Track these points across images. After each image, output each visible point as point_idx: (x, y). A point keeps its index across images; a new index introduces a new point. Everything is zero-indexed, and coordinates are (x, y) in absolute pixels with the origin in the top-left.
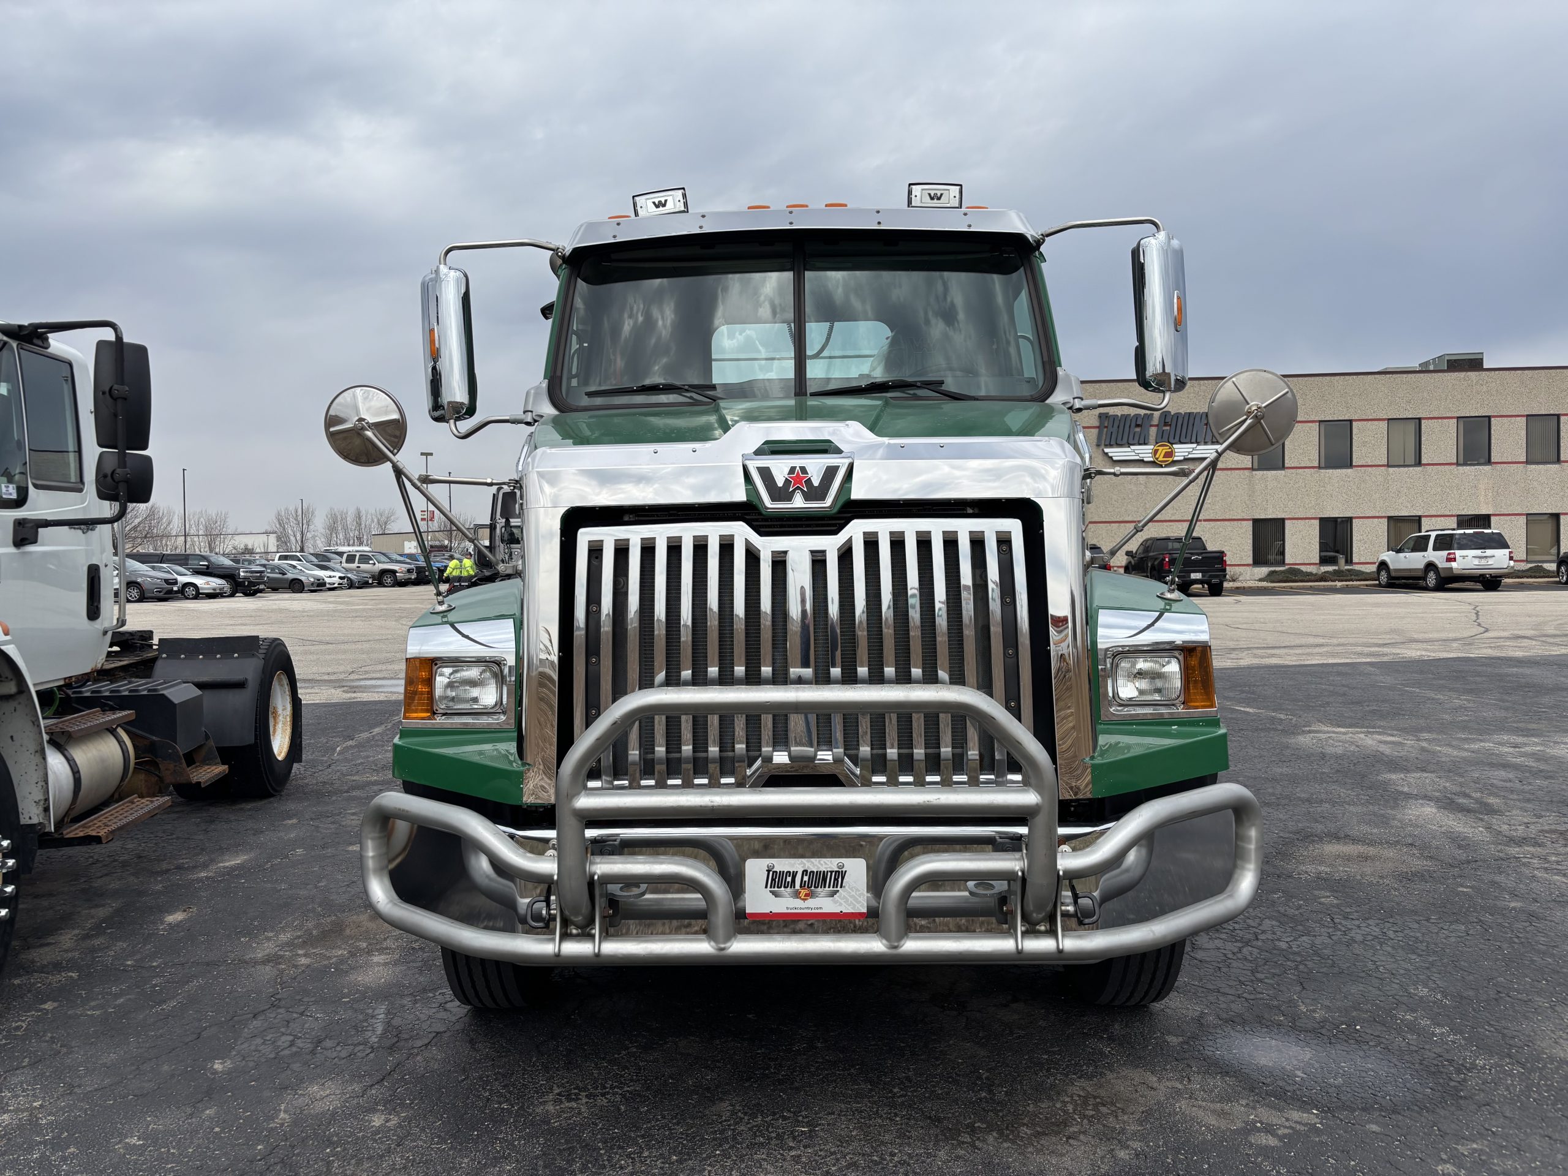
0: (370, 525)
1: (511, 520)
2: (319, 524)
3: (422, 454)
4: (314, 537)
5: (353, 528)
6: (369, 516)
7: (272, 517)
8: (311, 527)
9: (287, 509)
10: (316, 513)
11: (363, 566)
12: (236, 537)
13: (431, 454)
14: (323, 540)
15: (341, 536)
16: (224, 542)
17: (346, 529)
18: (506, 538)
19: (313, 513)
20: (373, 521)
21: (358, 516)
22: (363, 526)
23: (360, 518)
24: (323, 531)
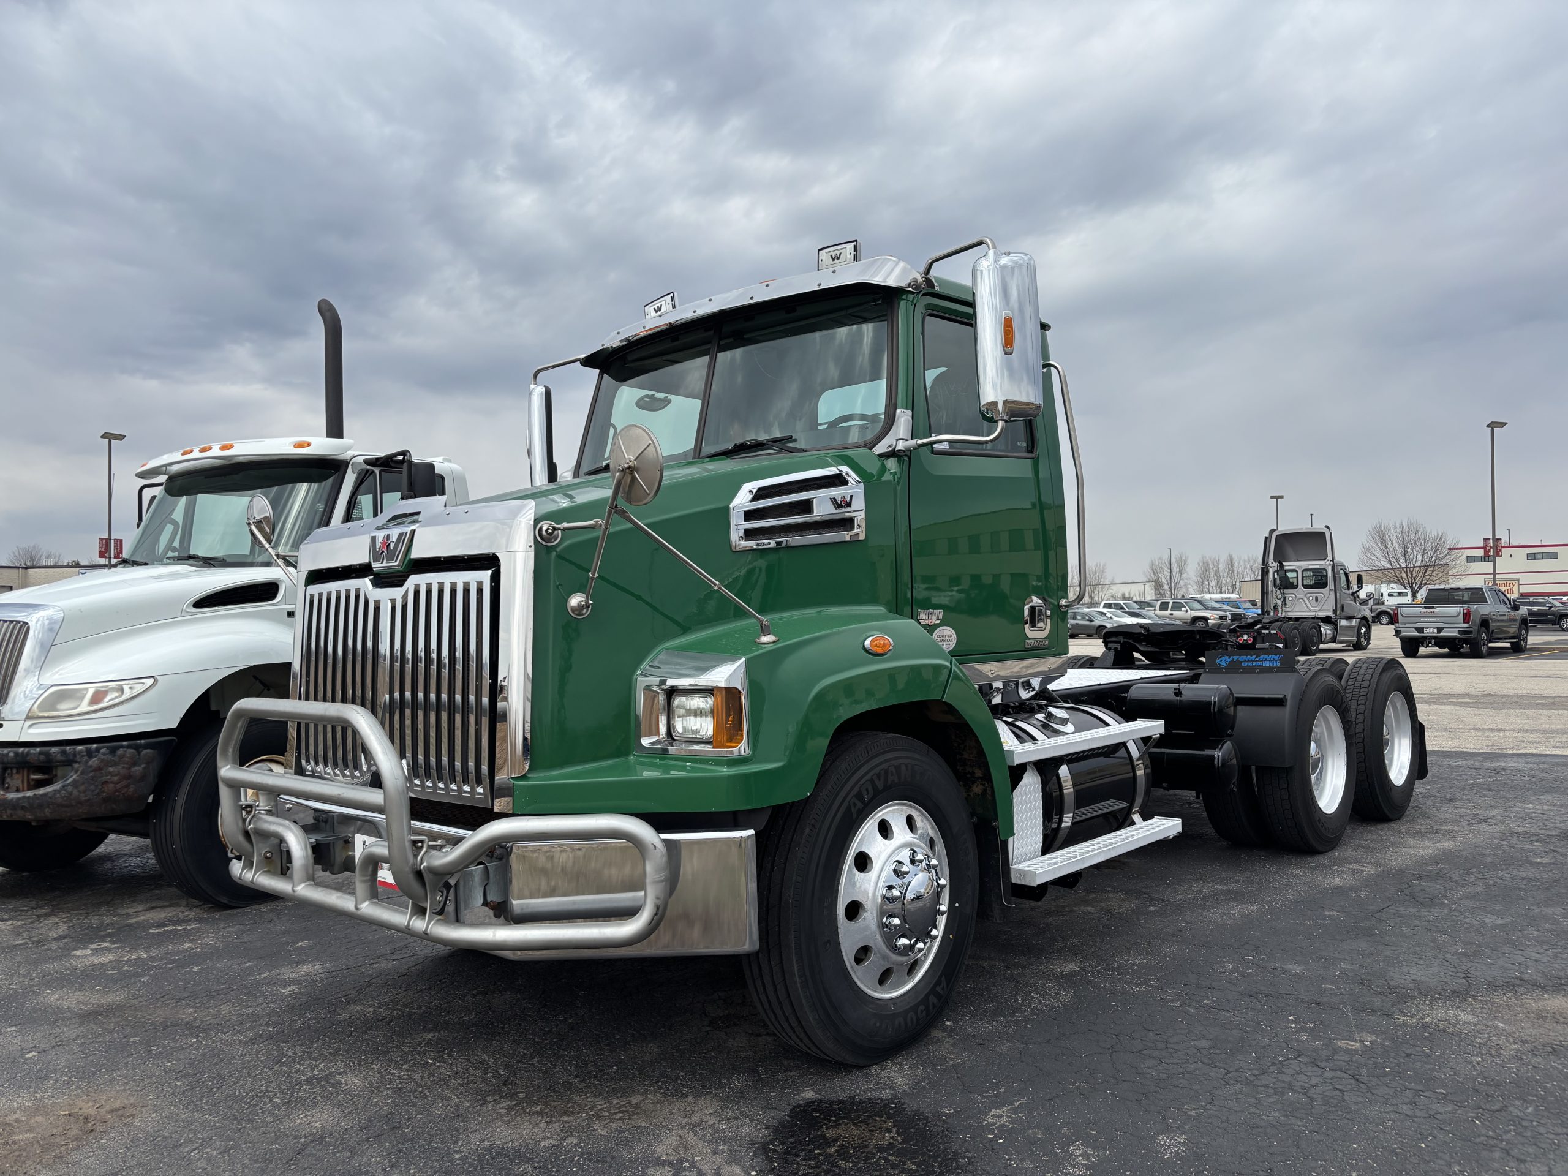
0: (1243, 572)
1: (1285, 564)
2: (1192, 572)
3: (1272, 497)
4: (1186, 585)
5: (1226, 575)
6: (1242, 563)
7: (1147, 568)
8: (1184, 575)
9: (1161, 559)
10: (1189, 561)
11: (1176, 613)
12: (1114, 587)
13: (1282, 497)
14: (1195, 587)
15: (1213, 583)
16: (1102, 590)
17: (1218, 577)
18: (1278, 582)
19: (1185, 561)
20: (1245, 568)
21: (1231, 563)
22: (1235, 573)
23: (1232, 566)
24: (1195, 579)
